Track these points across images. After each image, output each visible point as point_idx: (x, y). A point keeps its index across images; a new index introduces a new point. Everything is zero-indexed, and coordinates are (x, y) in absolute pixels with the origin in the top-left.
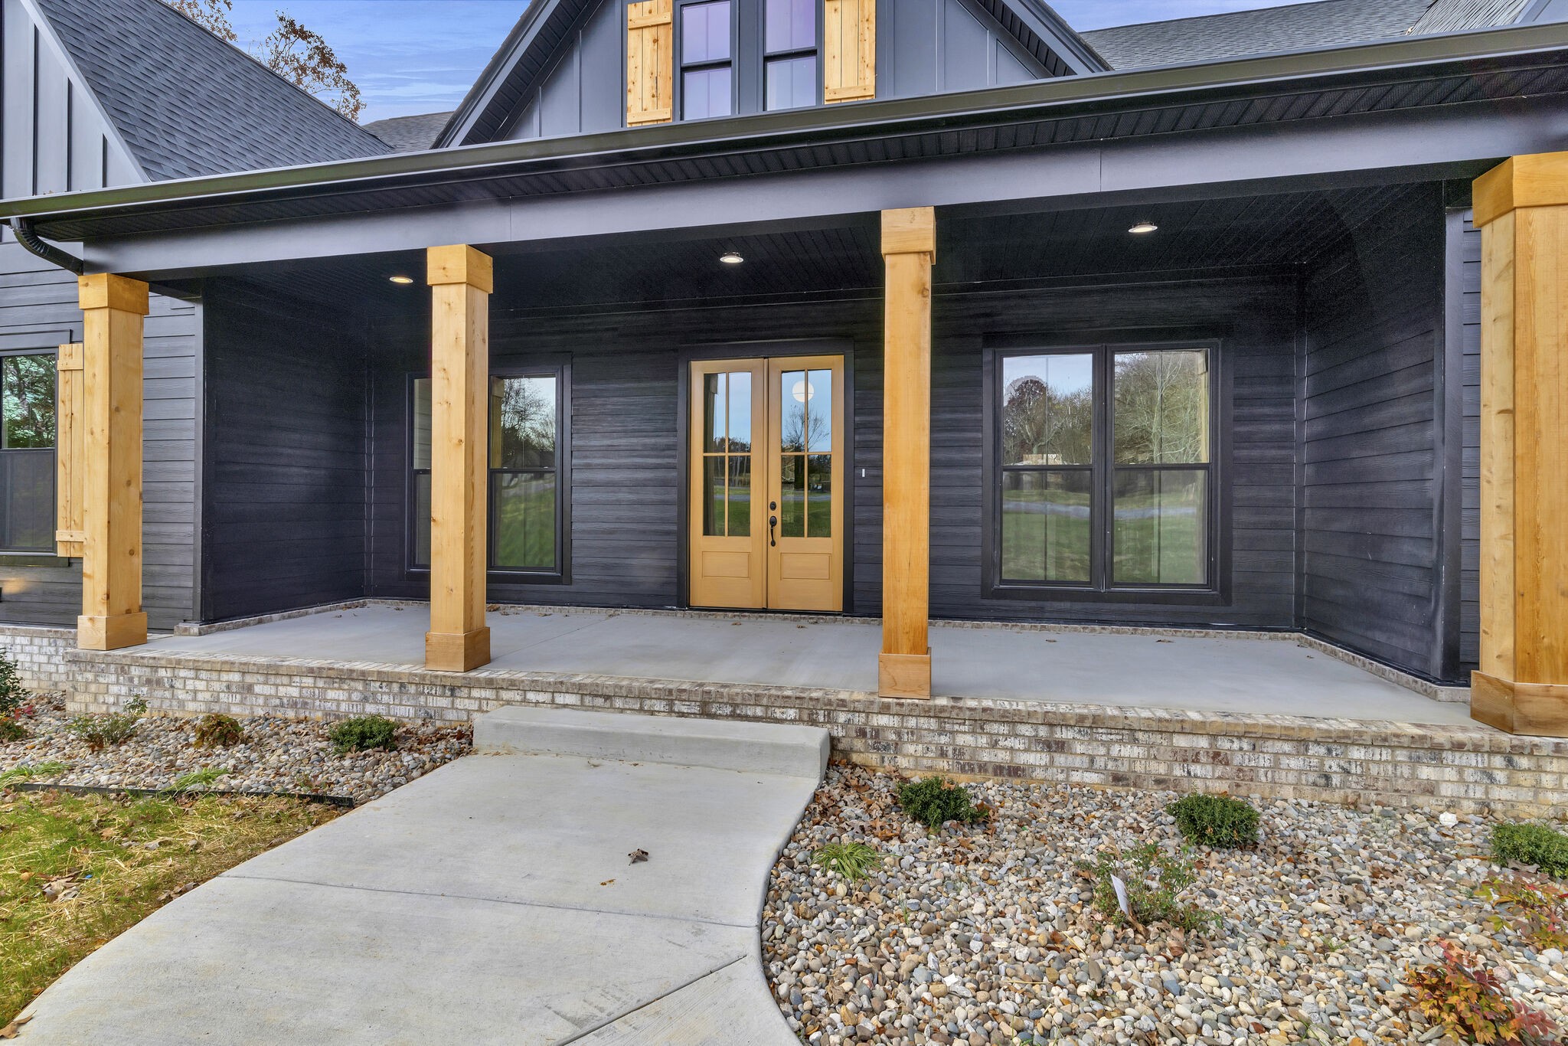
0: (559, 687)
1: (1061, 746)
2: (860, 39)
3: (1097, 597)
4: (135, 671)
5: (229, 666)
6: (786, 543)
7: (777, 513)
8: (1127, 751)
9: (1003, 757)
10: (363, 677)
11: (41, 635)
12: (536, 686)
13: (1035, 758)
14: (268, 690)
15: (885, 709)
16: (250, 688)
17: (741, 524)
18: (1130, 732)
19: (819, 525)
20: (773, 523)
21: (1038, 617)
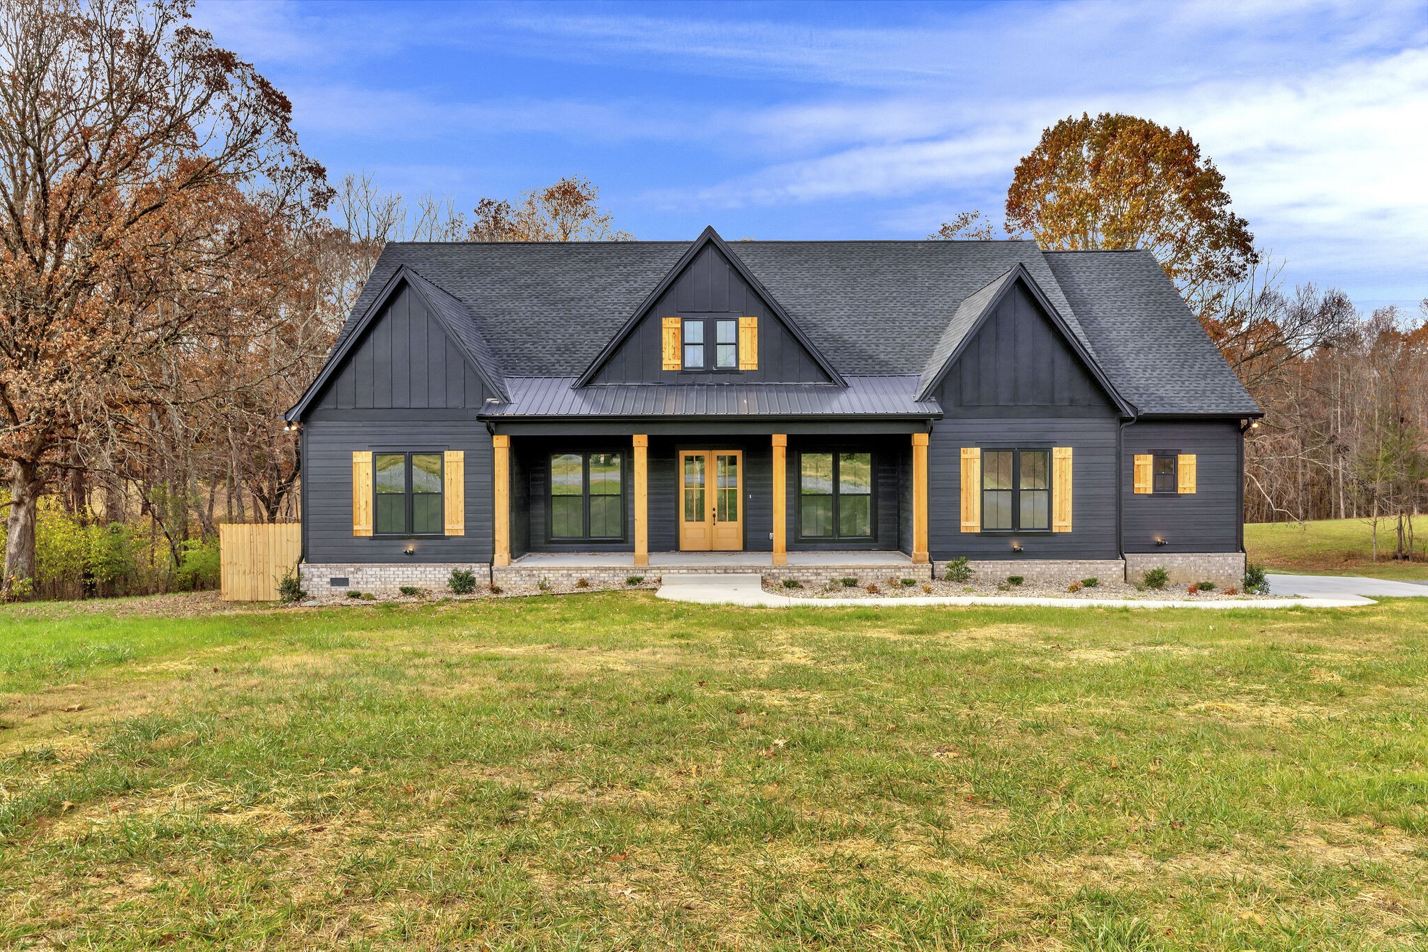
0: (681, 568)
1: (819, 574)
2: (752, 343)
3: (834, 541)
4: (523, 572)
5: (564, 568)
6: (719, 524)
7: (716, 512)
8: (835, 574)
9: (805, 578)
10: (614, 569)
11: (440, 567)
12: (673, 568)
13: (813, 578)
14: (578, 575)
15: (775, 568)
16: (571, 575)
17: (701, 518)
18: (835, 569)
19: (733, 518)
20: (714, 516)
21: (814, 549)
